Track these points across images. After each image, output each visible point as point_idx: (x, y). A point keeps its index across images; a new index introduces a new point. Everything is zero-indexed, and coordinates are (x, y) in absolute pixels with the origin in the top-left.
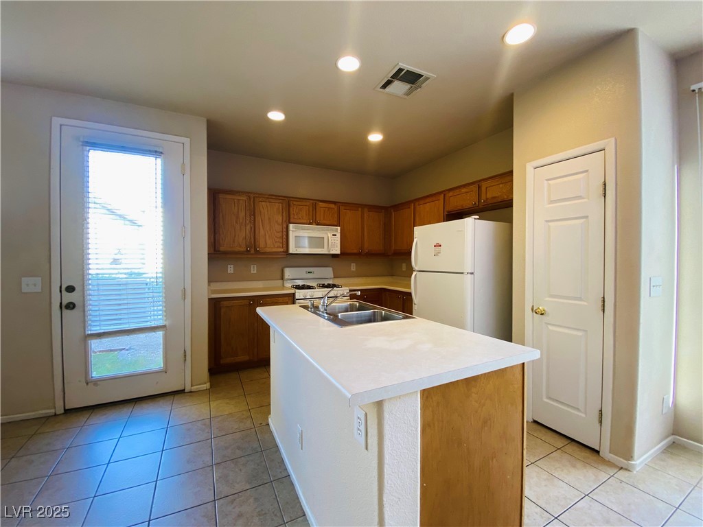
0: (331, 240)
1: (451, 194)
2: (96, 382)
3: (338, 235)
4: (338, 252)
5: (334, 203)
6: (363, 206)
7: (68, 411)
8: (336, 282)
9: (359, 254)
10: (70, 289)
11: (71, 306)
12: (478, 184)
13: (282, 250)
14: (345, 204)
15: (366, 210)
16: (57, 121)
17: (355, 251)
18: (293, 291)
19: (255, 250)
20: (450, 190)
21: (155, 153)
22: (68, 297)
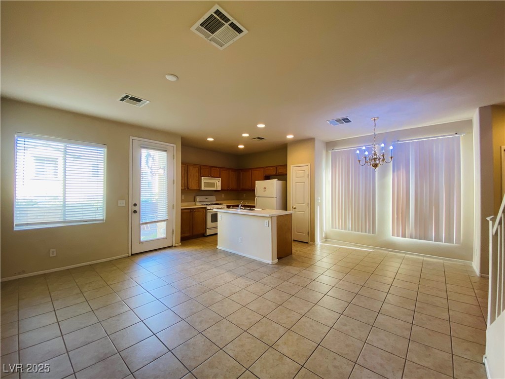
0: (217, 184)
1: (267, 169)
2: (143, 243)
3: (220, 182)
4: (220, 189)
5: (218, 167)
6: (229, 169)
7: (132, 255)
8: (218, 202)
9: (227, 190)
10: (135, 205)
11: (135, 212)
12: (276, 167)
13: (198, 188)
14: (222, 168)
15: (230, 171)
16: (131, 138)
17: (226, 189)
18: (206, 206)
19: (188, 188)
20: (267, 167)
21: (166, 151)
22: (135, 208)
